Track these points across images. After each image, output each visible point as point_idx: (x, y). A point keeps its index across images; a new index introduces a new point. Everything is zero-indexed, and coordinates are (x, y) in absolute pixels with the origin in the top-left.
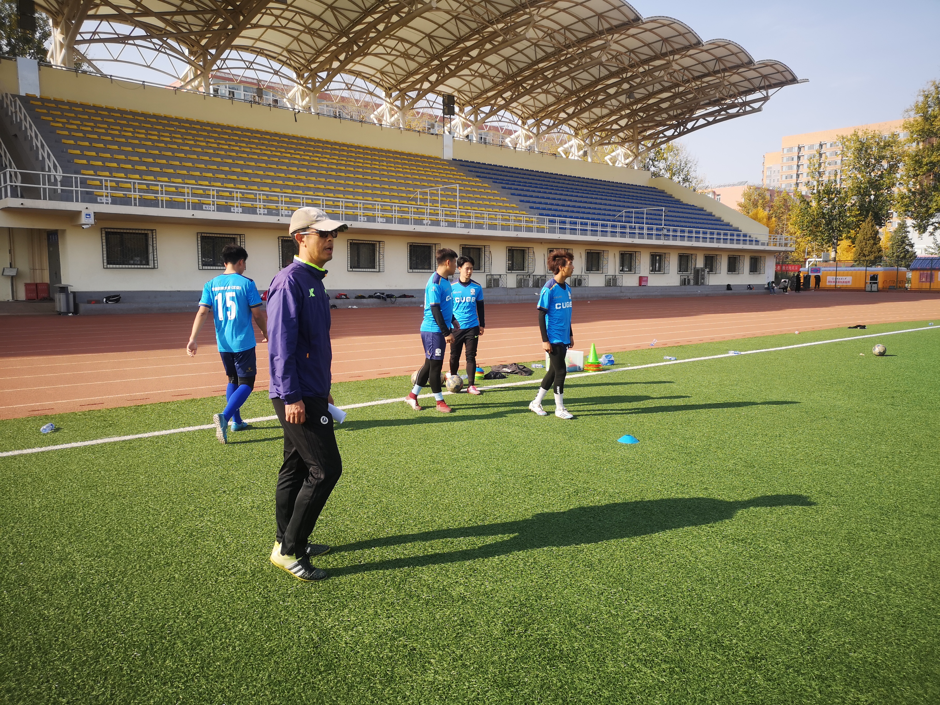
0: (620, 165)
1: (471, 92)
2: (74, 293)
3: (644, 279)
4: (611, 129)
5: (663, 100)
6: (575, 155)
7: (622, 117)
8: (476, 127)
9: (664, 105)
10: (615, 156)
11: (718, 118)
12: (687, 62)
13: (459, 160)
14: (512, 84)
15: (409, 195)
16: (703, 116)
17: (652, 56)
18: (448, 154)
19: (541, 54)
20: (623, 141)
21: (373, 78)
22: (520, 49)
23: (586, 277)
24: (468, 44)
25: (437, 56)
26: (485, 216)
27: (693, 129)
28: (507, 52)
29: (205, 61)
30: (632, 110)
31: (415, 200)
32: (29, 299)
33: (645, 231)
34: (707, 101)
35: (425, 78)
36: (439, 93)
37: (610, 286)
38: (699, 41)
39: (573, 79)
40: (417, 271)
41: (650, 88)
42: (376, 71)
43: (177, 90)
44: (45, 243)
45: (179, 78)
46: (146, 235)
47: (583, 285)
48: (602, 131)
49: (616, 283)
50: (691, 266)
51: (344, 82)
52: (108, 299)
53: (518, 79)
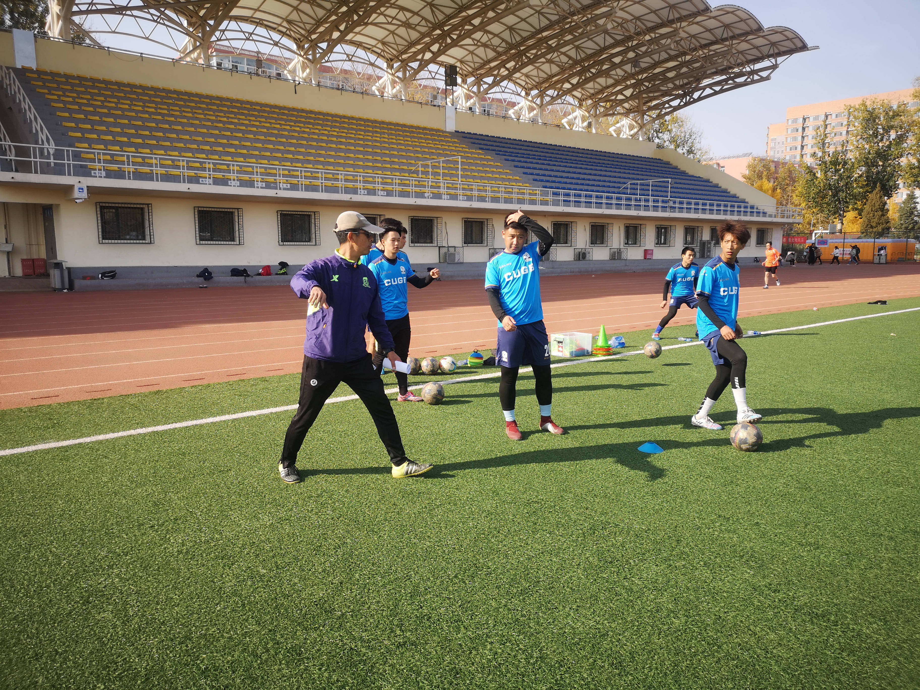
0: (625, 137)
1: (474, 63)
2: (69, 269)
3: (650, 252)
4: (616, 100)
5: (669, 70)
6: (580, 126)
7: (627, 87)
8: (479, 98)
9: (670, 75)
10: (620, 128)
11: (725, 87)
12: (694, 29)
13: (462, 132)
14: (515, 54)
15: (410, 168)
16: (710, 86)
17: (659, 24)
18: (451, 126)
19: (545, 22)
20: (627, 113)
21: (374, 49)
22: (524, 17)
23: (590, 251)
24: (471, 12)
25: (440, 25)
26: (488, 188)
27: (700, 99)
28: (510, 20)
29: (204, 32)
30: (638, 80)
31: (416, 172)
32: (26, 275)
33: (651, 204)
34: (714, 70)
35: (427, 48)
36: (441, 64)
37: (615, 259)
38: (707, 7)
39: (577, 48)
40: (418, 245)
41: (656, 57)
42: (377, 42)
43: (175, 62)
44: (41, 218)
45: (178, 50)
46: (142, 209)
47: (587, 258)
48: (606, 101)
49: (621, 256)
50: (697, 238)
51: (345, 53)
52: (104, 275)
53: (522, 48)
